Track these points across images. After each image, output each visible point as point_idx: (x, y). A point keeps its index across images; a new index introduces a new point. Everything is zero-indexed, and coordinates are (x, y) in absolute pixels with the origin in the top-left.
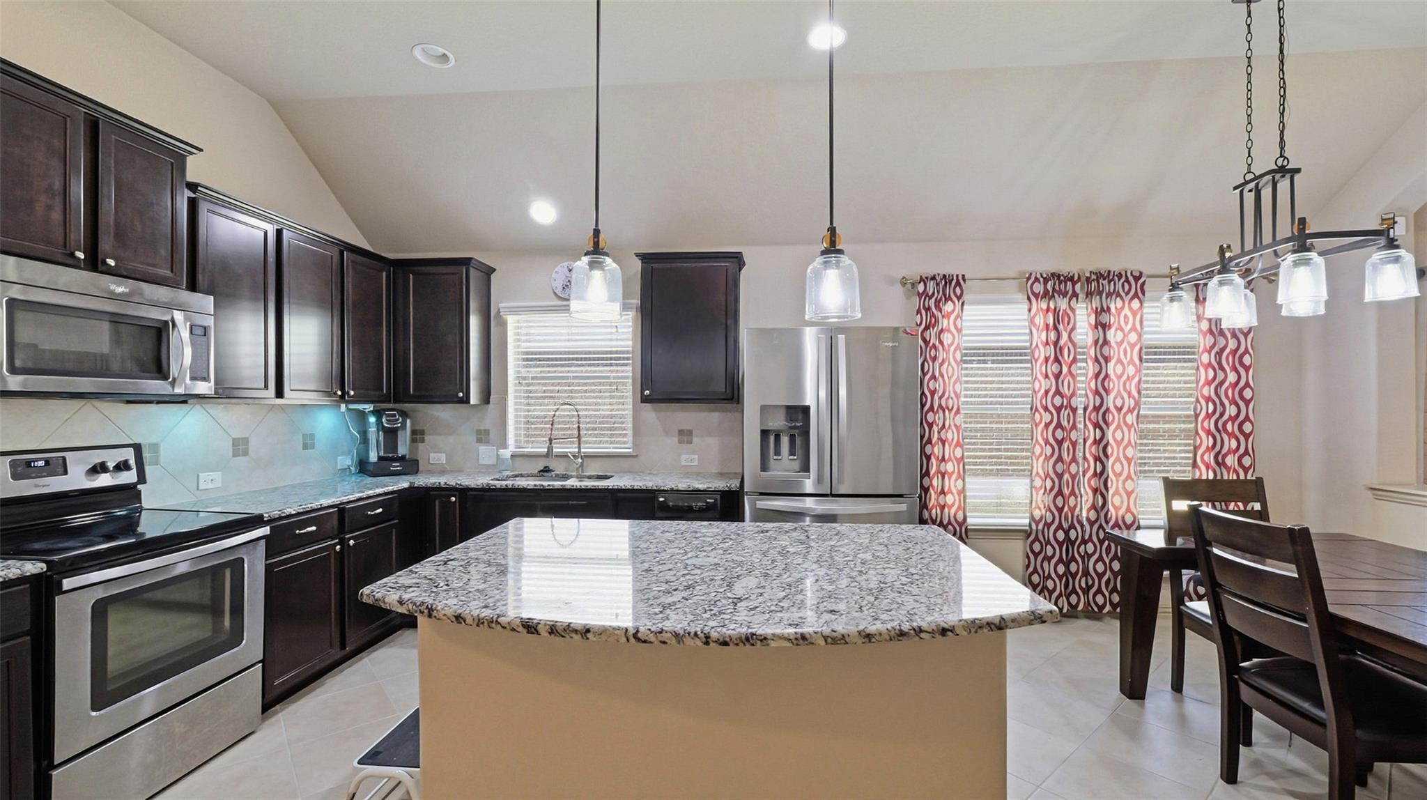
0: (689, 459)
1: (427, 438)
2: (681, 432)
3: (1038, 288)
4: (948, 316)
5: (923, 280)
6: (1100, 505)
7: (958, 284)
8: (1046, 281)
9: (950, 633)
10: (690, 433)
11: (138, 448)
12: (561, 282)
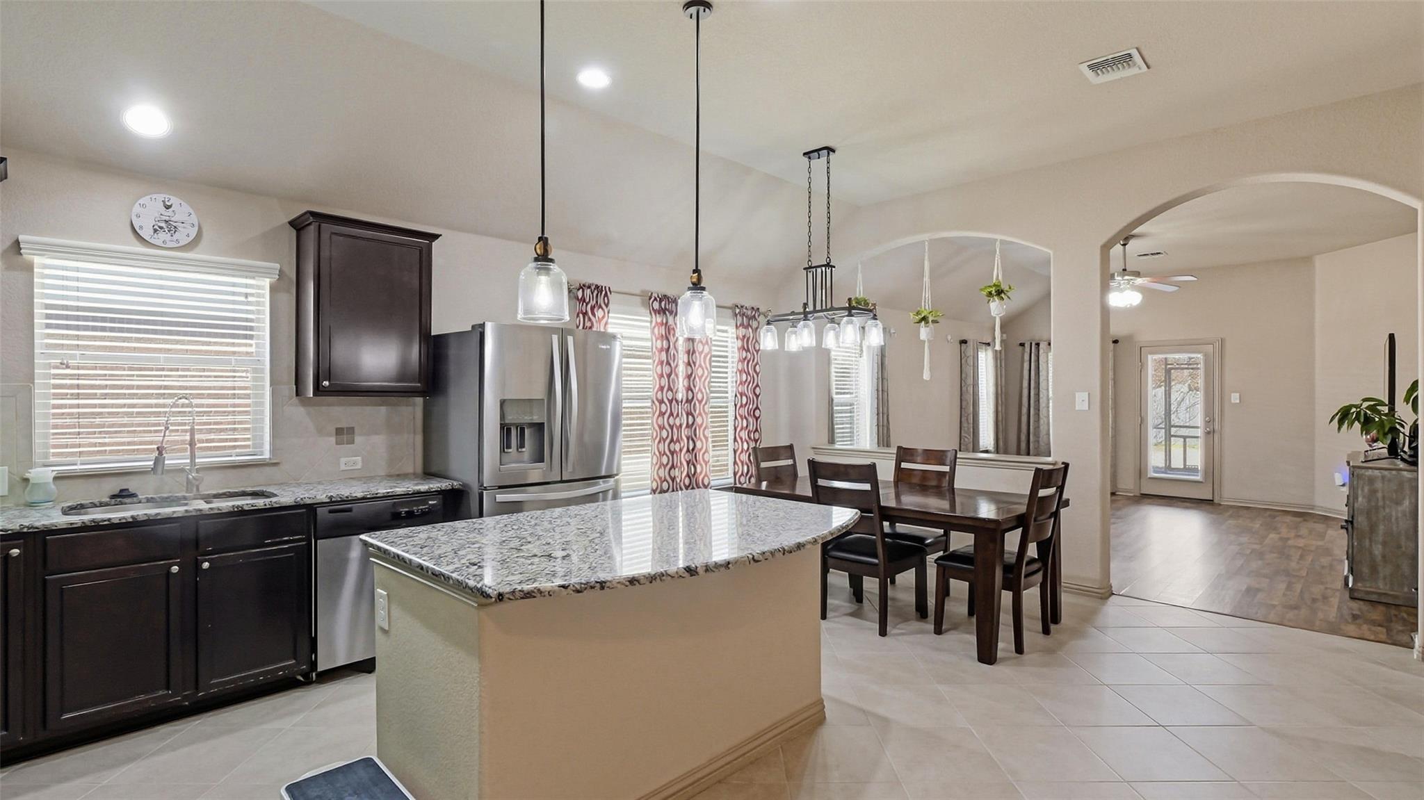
0: (350, 459)
2: (339, 431)
3: (656, 305)
4: (600, 320)
5: (582, 287)
6: (693, 473)
7: (606, 295)
8: (661, 301)
10: (351, 431)
12: (148, 221)
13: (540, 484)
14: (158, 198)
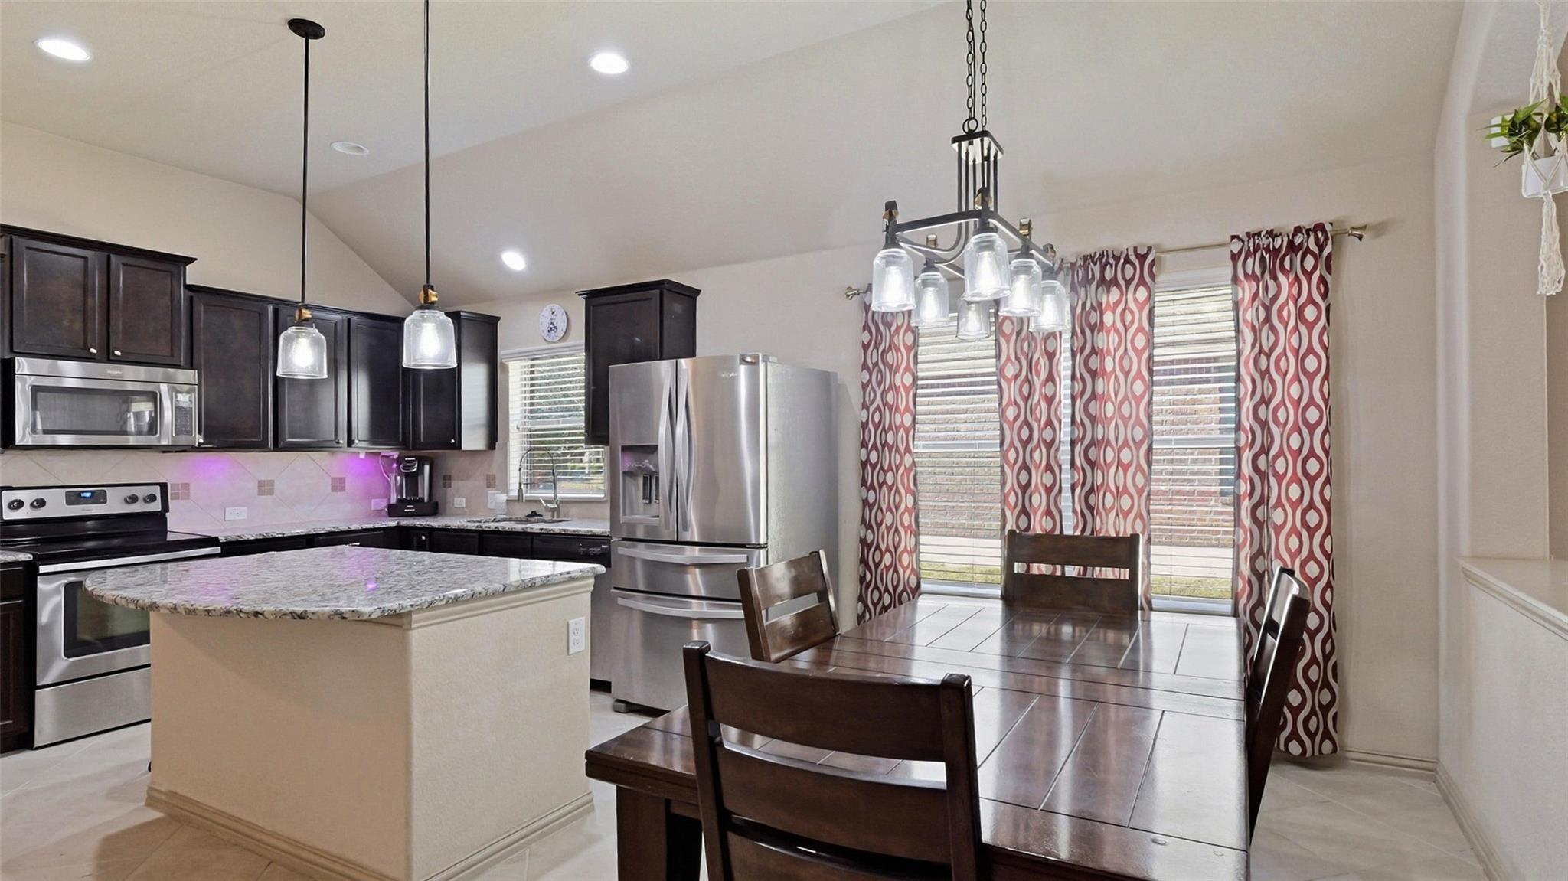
1: (455, 482)
9: (260, 616)
11: (164, 487)
12: (547, 325)
13: (653, 542)
14: (549, 307)
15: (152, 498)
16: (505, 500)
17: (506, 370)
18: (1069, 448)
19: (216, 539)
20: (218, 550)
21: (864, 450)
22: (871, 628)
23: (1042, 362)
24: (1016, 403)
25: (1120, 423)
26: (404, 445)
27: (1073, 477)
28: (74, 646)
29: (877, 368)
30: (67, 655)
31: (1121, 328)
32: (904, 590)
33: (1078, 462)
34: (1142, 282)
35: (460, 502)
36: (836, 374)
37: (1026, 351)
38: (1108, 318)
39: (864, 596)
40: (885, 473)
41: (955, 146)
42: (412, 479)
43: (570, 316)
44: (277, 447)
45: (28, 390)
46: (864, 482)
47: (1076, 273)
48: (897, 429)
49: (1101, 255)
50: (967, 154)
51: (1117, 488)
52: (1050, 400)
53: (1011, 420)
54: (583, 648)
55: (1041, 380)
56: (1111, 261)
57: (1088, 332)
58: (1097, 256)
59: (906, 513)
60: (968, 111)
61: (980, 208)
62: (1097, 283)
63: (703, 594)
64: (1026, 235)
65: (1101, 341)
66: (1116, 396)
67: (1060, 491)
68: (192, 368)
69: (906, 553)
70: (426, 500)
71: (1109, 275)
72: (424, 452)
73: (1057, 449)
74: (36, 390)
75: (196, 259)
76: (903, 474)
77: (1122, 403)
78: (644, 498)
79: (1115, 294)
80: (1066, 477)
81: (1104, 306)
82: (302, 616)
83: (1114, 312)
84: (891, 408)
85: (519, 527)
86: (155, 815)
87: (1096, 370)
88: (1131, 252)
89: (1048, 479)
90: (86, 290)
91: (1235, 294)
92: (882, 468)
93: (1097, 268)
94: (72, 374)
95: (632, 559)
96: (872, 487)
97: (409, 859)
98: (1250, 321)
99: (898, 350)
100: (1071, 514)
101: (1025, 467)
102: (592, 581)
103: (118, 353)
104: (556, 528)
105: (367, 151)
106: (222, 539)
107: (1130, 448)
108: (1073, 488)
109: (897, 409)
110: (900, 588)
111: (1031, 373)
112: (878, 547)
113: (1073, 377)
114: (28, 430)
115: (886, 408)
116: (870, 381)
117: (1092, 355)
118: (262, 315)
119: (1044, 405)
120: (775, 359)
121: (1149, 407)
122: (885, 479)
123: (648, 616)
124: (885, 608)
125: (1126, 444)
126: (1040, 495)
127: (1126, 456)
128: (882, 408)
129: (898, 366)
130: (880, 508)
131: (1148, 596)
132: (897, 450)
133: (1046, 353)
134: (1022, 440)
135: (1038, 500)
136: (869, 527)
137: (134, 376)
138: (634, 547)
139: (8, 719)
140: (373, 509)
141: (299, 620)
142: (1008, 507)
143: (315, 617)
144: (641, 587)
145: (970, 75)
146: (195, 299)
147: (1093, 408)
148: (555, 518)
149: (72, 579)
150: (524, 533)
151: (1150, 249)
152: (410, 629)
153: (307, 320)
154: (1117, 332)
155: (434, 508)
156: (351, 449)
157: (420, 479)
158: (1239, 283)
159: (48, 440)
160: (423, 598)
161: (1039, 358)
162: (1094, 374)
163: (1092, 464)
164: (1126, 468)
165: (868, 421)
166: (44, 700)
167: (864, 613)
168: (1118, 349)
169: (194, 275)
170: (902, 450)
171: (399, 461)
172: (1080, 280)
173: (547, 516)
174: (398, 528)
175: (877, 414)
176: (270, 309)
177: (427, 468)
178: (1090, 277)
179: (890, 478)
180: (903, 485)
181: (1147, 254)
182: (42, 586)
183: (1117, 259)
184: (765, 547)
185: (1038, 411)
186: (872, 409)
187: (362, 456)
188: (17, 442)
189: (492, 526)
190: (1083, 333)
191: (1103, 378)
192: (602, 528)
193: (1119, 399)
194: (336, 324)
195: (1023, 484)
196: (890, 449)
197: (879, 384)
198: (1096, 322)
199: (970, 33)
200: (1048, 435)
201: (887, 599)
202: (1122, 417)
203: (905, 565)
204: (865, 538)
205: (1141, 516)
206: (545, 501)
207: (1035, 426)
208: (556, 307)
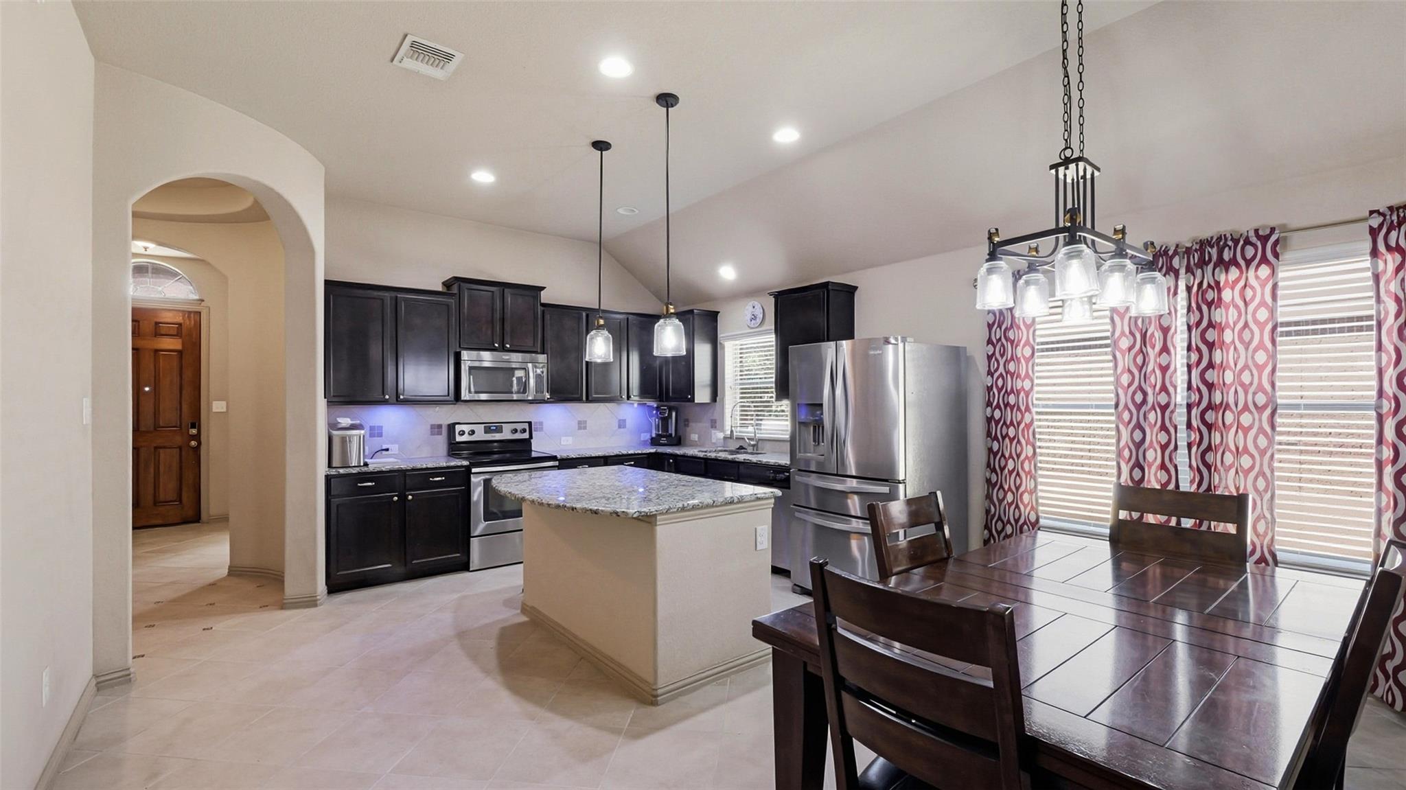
1: (690, 424)
11: (530, 423)
12: (749, 316)
13: (822, 473)
14: (751, 304)
15: (524, 431)
16: (722, 437)
17: (723, 348)
18: (1185, 410)
19: (556, 456)
20: (557, 463)
21: (989, 408)
22: (995, 551)
23: (1156, 335)
24: (1130, 371)
25: (1240, 389)
26: (660, 398)
27: (1189, 436)
28: (488, 516)
29: (1000, 343)
30: (485, 521)
31: (1241, 304)
32: (1025, 523)
33: (1194, 423)
34: (1264, 260)
35: (695, 437)
36: (965, 348)
37: (1140, 326)
38: (1227, 295)
39: (990, 525)
40: (1008, 427)
41: (1053, 171)
42: (665, 421)
43: (764, 308)
44: (588, 400)
45: (467, 368)
46: (989, 434)
47: (1191, 256)
48: (1018, 392)
49: (1219, 239)
50: (1065, 175)
51: (1237, 449)
52: (1164, 369)
53: (1126, 385)
54: (767, 547)
55: (1156, 352)
56: (1230, 243)
57: (1205, 308)
58: (1214, 240)
59: (1027, 461)
60: (1065, 142)
61: (1069, 224)
62: (1215, 264)
63: (859, 515)
64: (1120, 239)
65: (1218, 315)
66: (1236, 365)
67: (1176, 448)
68: (543, 353)
69: (1026, 493)
70: (673, 435)
71: (1227, 255)
72: (672, 404)
73: (1172, 412)
74: (471, 368)
75: (545, 288)
76: (1023, 430)
77: (1242, 371)
78: (814, 441)
79: (1234, 273)
80: (1182, 437)
81: (1222, 284)
82: (596, 512)
83: (1233, 289)
84: (1012, 375)
85: (730, 457)
86: (524, 619)
87: (1214, 341)
88: (1252, 234)
89: (1163, 438)
90: (493, 310)
91: (1375, 266)
92: (1005, 423)
93: (1214, 252)
94: (487, 358)
95: (807, 486)
96: (996, 438)
97: (656, 672)
98: (1394, 291)
99: (1019, 328)
100: (1188, 469)
101: (1139, 426)
102: (773, 501)
103: (508, 346)
104: (754, 459)
105: (637, 212)
106: (559, 457)
107: (1251, 412)
108: (1190, 446)
109: (1019, 376)
110: (1022, 521)
111: (1145, 346)
112: (1001, 487)
113: (1189, 348)
114: (467, 391)
115: (1008, 375)
116: (994, 354)
117: (1209, 328)
118: (580, 318)
119: (1158, 372)
120: (912, 340)
121: (1272, 375)
122: (1007, 433)
123: (819, 528)
124: (1007, 536)
125: (1246, 408)
126: (1156, 451)
127: (1246, 419)
128: (1005, 376)
129: (1019, 341)
130: (1003, 455)
131: (1272, 548)
132: (1019, 409)
133: (1160, 328)
134: (1136, 403)
135: (1153, 456)
136: (994, 470)
137: (516, 358)
138: (809, 477)
139: (458, 553)
140: (642, 439)
141: (594, 515)
142: (1123, 460)
143: (602, 514)
144: (813, 505)
145: (1066, 112)
146: (545, 311)
147: (1209, 376)
148: (755, 451)
149: (487, 477)
150: (733, 462)
151: (1273, 230)
152: (656, 525)
153: (602, 326)
154: (1236, 307)
155: (678, 441)
156: (629, 401)
157: (670, 421)
158: (1380, 255)
159: (476, 397)
160: (664, 506)
161: (1154, 332)
162: (1211, 346)
163: (1210, 427)
164: (1246, 431)
165: (992, 385)
166: (475, 543)
167: (989, 539)
168: (1238, 322)
169: (545, 297)
170: (1023, 408)
171: (658, 408)
172: (1196, 261)
173: (750, 450)
174: (656, 453)
175: (1000, 380)
176: (584, 314)
177: (674, 414)
178: (1207, 259)
179: (1012, 432)
180: (1024, 438)
181: (1269, 236)
182: (474, 479)
183: (1236, 242)
184: (904, 482)
185: (1153, 379)
186: (996, 375)
187: (636, 405)
188: (462, 398)
189: (713, 455)
190: (1199, 309)
191: (1222, 350)
192: (785, 460)
193: (1239, 367)
194: (620, 322)
195: (1137, 441)
196: (1012, 408)
197: (1002, 356)
198: (1214, 298)
199: (1066, 79)
200: (1163, 399)
201: (1009, 529)
202: (1242, 385)
203: (1026, 503)
204: (990, 478)
205: (1264, 475)
206: (748, 439)
207: (1150, 391)
208: (756, 303)
